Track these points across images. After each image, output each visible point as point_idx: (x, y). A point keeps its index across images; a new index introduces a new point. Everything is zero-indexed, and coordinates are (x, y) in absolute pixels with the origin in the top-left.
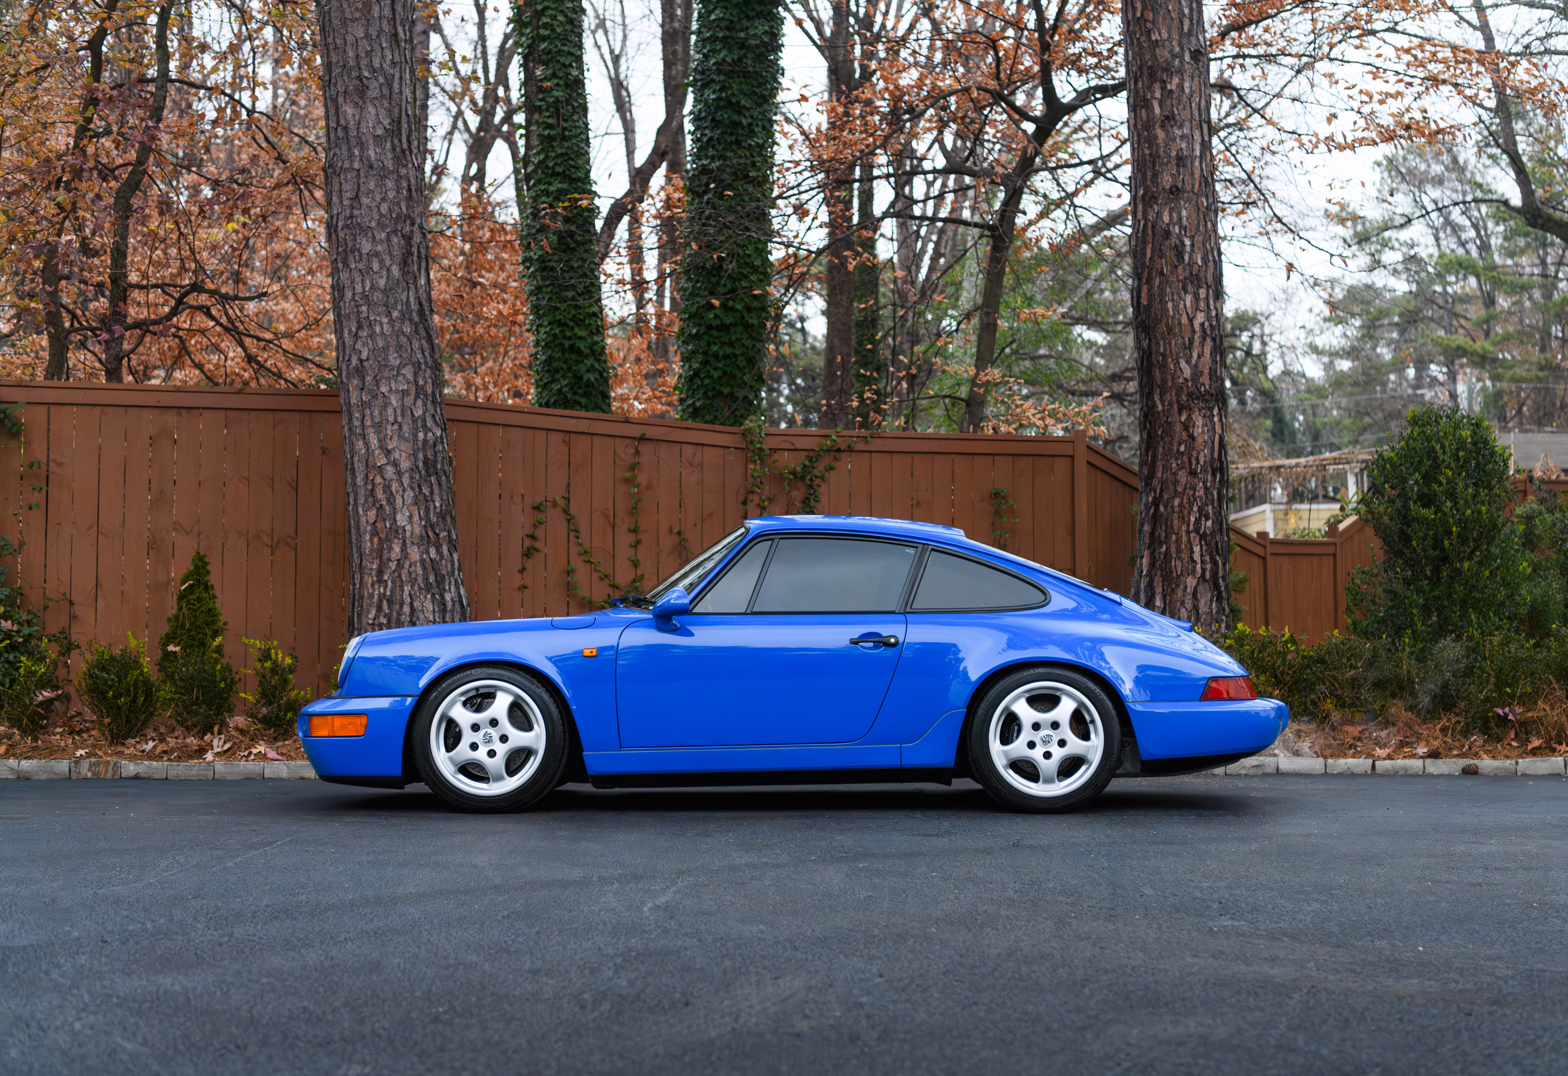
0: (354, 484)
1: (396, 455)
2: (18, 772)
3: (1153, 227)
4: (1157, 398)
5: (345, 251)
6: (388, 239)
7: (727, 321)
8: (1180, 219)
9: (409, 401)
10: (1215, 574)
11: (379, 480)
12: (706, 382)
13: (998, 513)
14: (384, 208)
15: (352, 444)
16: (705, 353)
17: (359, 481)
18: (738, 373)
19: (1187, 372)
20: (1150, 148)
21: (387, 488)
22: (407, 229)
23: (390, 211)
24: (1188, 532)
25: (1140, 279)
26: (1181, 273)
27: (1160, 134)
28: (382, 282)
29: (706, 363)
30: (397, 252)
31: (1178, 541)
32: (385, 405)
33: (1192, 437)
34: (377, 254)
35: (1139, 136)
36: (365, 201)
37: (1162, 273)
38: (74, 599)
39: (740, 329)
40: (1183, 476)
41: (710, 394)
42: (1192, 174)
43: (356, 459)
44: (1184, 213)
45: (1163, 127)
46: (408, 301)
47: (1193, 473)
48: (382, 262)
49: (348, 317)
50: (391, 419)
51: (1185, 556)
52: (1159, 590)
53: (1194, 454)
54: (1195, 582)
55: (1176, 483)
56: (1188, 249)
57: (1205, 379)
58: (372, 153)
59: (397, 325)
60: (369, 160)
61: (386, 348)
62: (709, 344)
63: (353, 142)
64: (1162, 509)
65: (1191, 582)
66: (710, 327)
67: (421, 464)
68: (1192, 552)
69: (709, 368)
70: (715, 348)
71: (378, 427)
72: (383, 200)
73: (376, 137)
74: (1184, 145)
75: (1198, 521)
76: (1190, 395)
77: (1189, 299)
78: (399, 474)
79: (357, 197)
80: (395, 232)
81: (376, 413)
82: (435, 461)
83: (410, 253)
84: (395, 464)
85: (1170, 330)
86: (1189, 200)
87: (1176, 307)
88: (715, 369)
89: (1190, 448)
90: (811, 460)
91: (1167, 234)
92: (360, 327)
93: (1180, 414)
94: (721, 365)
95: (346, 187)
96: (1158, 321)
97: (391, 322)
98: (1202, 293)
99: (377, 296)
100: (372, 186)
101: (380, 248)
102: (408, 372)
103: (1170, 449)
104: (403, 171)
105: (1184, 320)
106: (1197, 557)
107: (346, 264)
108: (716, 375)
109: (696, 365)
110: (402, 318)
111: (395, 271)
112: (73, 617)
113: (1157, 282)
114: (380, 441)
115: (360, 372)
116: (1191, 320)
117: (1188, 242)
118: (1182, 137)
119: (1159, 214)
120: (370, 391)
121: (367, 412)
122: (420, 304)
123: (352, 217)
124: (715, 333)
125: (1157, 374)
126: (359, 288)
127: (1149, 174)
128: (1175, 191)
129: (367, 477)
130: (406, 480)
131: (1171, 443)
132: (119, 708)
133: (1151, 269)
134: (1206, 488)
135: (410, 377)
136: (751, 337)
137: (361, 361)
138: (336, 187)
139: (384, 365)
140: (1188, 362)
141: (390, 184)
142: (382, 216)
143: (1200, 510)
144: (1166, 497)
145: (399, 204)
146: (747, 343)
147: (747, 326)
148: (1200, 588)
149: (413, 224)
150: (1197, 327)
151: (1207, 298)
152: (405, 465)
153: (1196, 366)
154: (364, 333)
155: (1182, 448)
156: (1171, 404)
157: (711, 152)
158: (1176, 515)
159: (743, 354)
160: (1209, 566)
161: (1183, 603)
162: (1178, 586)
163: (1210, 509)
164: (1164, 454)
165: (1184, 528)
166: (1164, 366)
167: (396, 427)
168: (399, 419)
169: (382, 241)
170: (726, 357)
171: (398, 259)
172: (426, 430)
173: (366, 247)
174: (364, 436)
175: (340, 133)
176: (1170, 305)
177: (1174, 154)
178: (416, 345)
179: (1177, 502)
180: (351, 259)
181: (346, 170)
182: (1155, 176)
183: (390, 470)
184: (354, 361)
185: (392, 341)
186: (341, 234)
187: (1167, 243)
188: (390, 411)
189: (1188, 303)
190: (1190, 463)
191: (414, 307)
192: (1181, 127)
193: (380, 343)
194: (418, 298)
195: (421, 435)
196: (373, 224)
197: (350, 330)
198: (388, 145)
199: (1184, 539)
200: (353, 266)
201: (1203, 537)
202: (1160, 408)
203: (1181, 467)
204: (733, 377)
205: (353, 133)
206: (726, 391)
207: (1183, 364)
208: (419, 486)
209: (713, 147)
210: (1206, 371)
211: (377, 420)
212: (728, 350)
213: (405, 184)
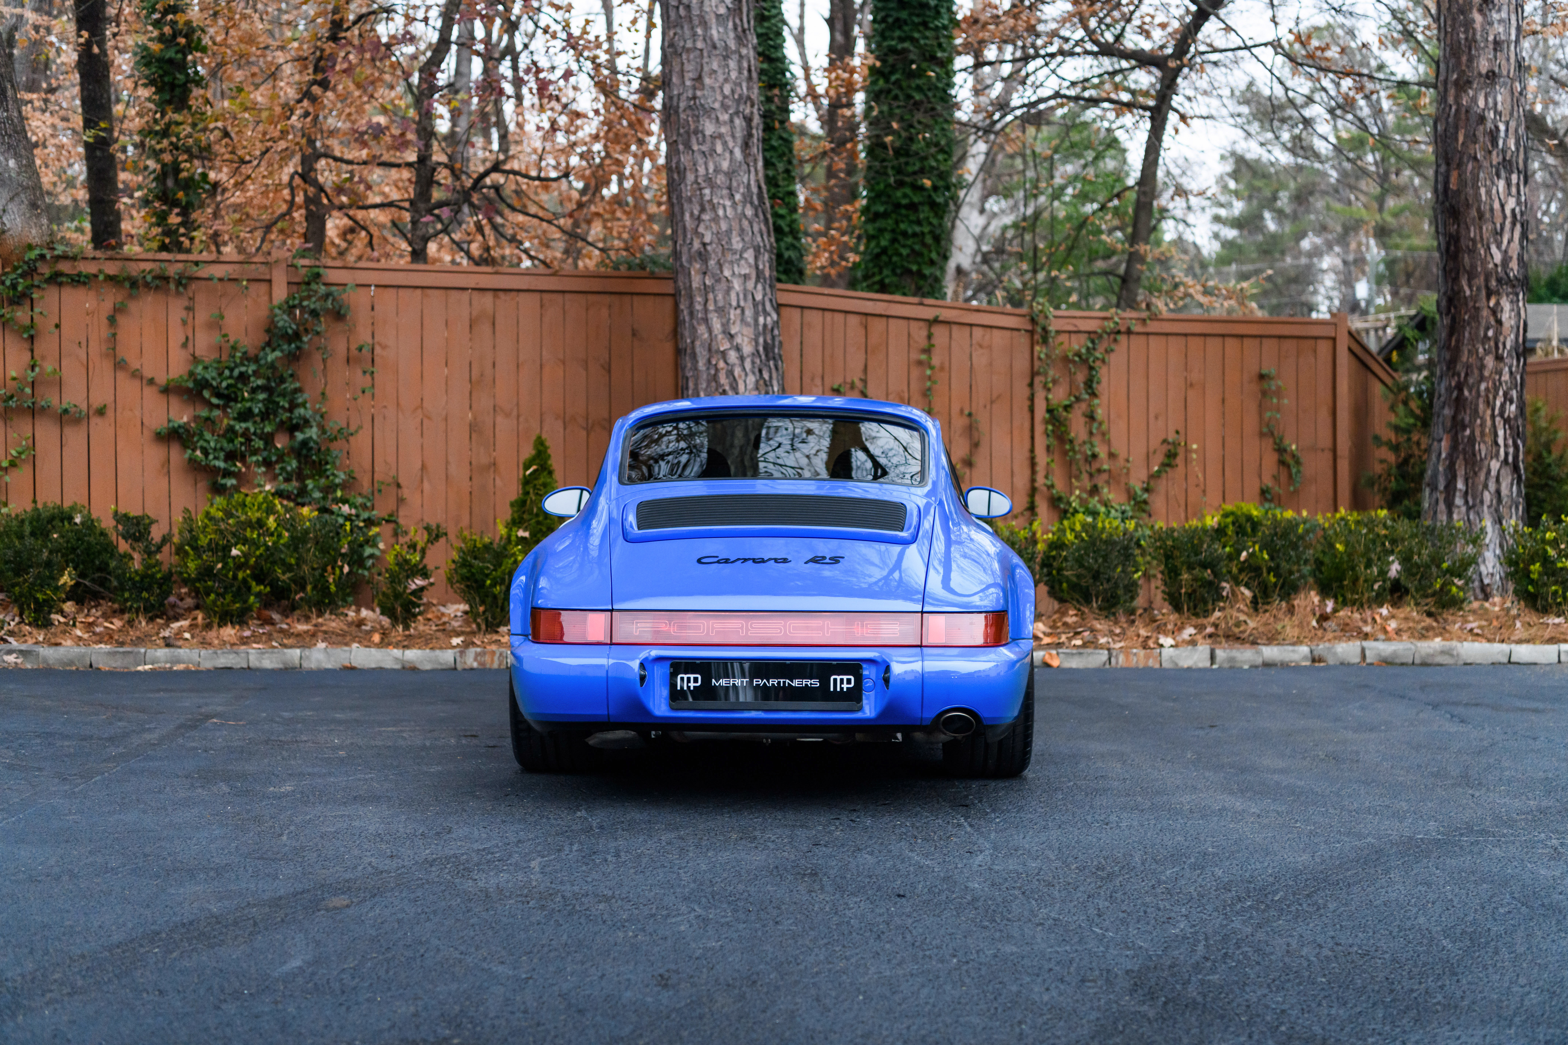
0: (695, 368)
1: (738, 340)
2: (402, 661)
3: (1467, 111)
4: (1464, 283)
5: (688, 133)
6: (732, 121)
7: (916, 199)
8: (1496, 104)
9: (750, 285)
10: (1516, 457)
11: (721, 364)
12: (895, 259)
13: (1264, 393)
14: (727, 90)
15: (694, 329)
16: (893, 231)
17: (701, 365)
18: (925, 251)
19: (1498, 257)
20: (1466, 32)
21: (730, 373)
22: (747, 111)
23: (733, 92)
24: (1493, 417)
25: (1448, 164)
26: (1496, 159)
27: (1478, 17)
28: (725, 165)
29: (894, 241)
30: (739, 134)
31: (1482, 425)
32: (729, 289)
33: (1499, 322)
34: (720, 136)
35: (1454, 20)
36: (707, 81)
37: (1475, 158)
38: (401, 481)
39: (926, 208)
40: (1490, 361)
41: (898, 271)
42: (1508, 60)
43: (698, 343)
44: (1499, 98)
45: (1480, 11)
46: (749, 184)
47: (1499, 358)
48: (725, 143)
49: (690, 200)
50: (734, 304)
51: (1489, 440)
52: (1461, 472)
53: (1502, 339)
54: (1498, 465)
55: (1482, 367)
56: (1502, 134)
57: (1514, 265)
58: (714, 32)
59: (740, 208)
60: (711, 39)
61: (729, 231)
62: (897, 223)
63: (696, 21)
64: (1466, 393)
65: (1495, 465)
66: (898, 206)
67: (761, 349)
68: (1496, 435)
69: (896, 245)
70: (903, 226)
71: (721, 311)
72: (726, 80)
73: (718, 16)
74: (1501, 30)
75: (1503, 405)
76: (1499, 281)
77: (1501, 184)
78: (742, 359)
79: (699, 79)
80: (737, 113)
81: (720, 297)
82: (774, 346)
83: (750, 135)
84: (738, 349)
85: (1481, 216)
86: (1505, 84)
87: (1489, 193)
88: (904, 246)
89: (1498, 333)
90: (1093, 342)
91: (1482, 119)
92: (703, 210)
93: (1488, 299)
94: (909, 242)
95: (688, 67)
96: (1468, 206)
97: (734, 205)
98: (1514, 177)
99: (720, 179)
100: (715, 66)
101: (723, 130)
102: (749, 255)
103: (1477, 334)
104: (744, 51)
105: (1497, 206)
106: (1501, 441)
107: (688, 146)
108: (905, 252)
109: (884, 243)
110: (744, 202)
111: (738, 154)
112: (400, 501)
113: (1470, 166)
114: (723, 325)
115: (703, 256)
116: (1502, 206)
117: (1502, 127)
118: (1500, 21)
119: (1474, 100)
120: (714, 275)
121: (711, 296)
122: (760, 187)
123: (694, 98)
124: (903, 211)
125: (1467, 259)
126: (702, 171)
127: (1464, 59)
128: (1492, 76)
129: (709, 361)
130: (748, 365)
131: (1478, 328)
132: (495, 597)
133: (1462, 154)
134: (1511, 373)
135: (752, 261)
136: (936, 215)
137: (704, 245)
138: (677, 68)
139: (726, 250)
140: (1499, 247)
141: (732, 64)
142: (725, 97)
143: (1505, 394)
144: (1471, 381)
145: (740, 85)
146: (935, 221)
147: (933, 205)
148: (1503, 472)
149: (752, 106)
150: (1508, 212)
151: (1518, 184)
152: (747, 349)
153: (1506, 252)
154: (706, 217)
155: (1490, 333)
156: (1479, 289)
157: (897, 33)
158: (1481, 400)
159: (931, 232)
160: (1511, 450)
161: (1486, 486)
162: (1480, 469)
163: (1514, 393)
164: (1471, 339)
165: (1489, 412)
166: (1472, 251)
167: (739, 311)
168: (742, 303)
169: (725, 123)
170: (915, 235)
171: (739, 141)
172: (766, 314)
173: (709, 128)
174: (706, 320)
175: (682, 12)
176: (1483, 191)
177: (1491, 38)
178: (756, 228)
179: (1483, 386)
180: (694, 140)
181: (688, 50)
182: (1471, 60)
183: (733, 356)
184: (697, 245)
185: (735, 225)
186: (683, 116)
187: (1481, 128)
188: (733, 295)
189: (1501, 189)
190: (1497, 348)
191: (755, 190)
192: (1499, 10)
193: (724, 226)
194: (758, 181)
195: (761, 320)
196: (717, 105)
197: (692, 214)
198: (730, 25)
199: (1489, 423)
200: (695, 147)
201: (1507, 421)
202: (1468, 293)
203: (1487, 352)
204: (920, 254)
205: (695, 12)
206: (914, 268)
207: (1494, 249)
208: (760, 371)
209: (900, 28)
210: (1515, 257)
211: (721, 304)
212: (917, 229)
213: (745, 65)
